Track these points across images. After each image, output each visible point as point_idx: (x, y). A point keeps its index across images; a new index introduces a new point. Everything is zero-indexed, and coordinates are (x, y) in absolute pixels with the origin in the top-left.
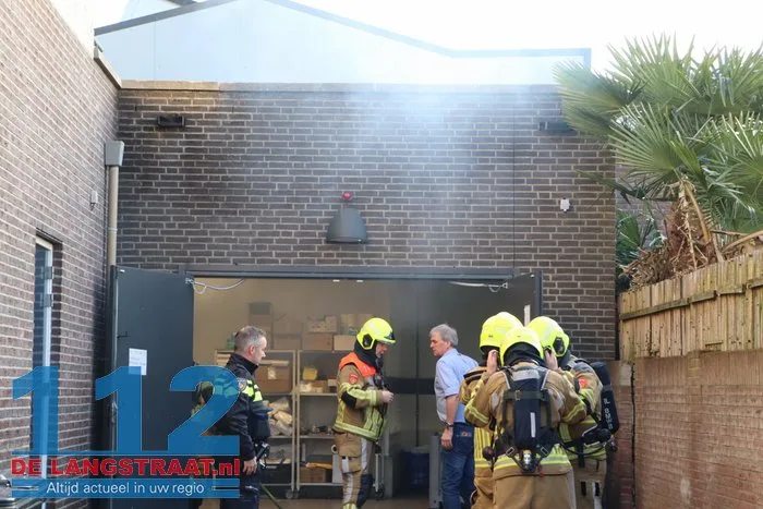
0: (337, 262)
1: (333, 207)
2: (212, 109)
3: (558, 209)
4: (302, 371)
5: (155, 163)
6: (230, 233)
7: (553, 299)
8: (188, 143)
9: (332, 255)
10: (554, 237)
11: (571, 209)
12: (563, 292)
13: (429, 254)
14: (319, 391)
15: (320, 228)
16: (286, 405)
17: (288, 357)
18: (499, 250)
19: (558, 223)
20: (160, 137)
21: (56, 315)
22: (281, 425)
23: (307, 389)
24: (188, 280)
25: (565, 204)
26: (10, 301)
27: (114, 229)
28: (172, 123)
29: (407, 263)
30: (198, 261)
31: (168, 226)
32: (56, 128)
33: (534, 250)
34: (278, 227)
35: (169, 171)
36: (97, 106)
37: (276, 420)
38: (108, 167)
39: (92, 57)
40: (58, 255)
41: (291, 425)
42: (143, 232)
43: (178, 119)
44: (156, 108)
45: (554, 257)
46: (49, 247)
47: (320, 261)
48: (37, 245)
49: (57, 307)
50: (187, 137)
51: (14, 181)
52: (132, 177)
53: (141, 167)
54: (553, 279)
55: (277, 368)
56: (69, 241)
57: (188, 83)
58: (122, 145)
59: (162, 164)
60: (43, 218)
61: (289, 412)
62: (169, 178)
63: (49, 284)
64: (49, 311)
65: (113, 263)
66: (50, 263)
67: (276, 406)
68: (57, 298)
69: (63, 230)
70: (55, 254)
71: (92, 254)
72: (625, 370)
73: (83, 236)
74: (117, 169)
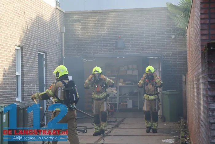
0: (118, 53)
1: (117, 40)
2: (87, 17)
3: (172, 38)
5: (74, 31)
6: (92, 47)
7: (171, 60)
8: (81, 26)
9: (117, 51)
10: (171, 45)
11: (175, 38)
12: (174, 58)
13: (140, 50)
14: (124, 85)
15: (113, 45)
16: (116, 88)
17: (115, 76)
18: (157, 49)
19: (172, 41)
20: (75, 25)
21: (46, 69)
23: (121, 84)
24: (82, 59)
25: (173, 36)
26: (31, 67)
27: (63, 48)
29: (135, 53)
30: (85, 54)
31: (77, 46)
33: (166, 48)
34: (103, 45)
35: (77, 32)
37: (113, 92)
38: (61, 33)
41: (117, 93)
42: (72, 48)
44: (74, 18)
45: (171, 50)
48: (39, 54)
49: (46, 67)
50: (81, 24)
54: (171, 55)
56: (48, 52)
57: (81, 11)
58: (65, 27)
60: (40, 48)
61: (116, 90)
62: (77, 34)
63: (44, 62)
64: (44, 68)
65: (63, 56)
66: (44, 57)
67: (113, 89)
68: (46, 65)
69: (47, 50)
70: (45, 55)
71: (57, 54)
72: (184, 77)
73: (54, 50)
74: (63, 33)
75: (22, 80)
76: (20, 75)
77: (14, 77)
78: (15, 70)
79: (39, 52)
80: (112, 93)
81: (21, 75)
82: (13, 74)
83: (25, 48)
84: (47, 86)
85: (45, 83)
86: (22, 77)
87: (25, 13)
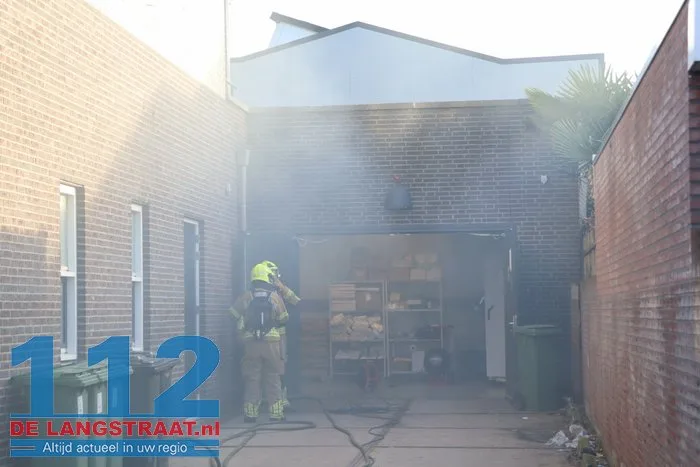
0: (392, 222)
1: (388, 186)
3: (540, 182)
4: (389, 293)
6: (321, 206)
7: (537, 242)
9: (388, 218)
10: (538, 201)
11: (548, 181)
12: (545, 238)
13: (453, 215)
14: (402, 308)
15: (380, 200)
16: (379, 319)
17: (379, 285)
18: (500, 211)
19: (540, 191)
21: (202, 264)
22: (376, 333)
23: (393, 307)
24: (294, 238)
25: (544, 179)
26: (167, 259)
29: (439, 221)
30: (301, 224)
32: (196, 151)
33: (524, 210)
34: (353, 200)
37: (372, 329)
38: (239, 167)
39: (224, 97)
40: (202, 228)
41: (382, 332)
45: (538, 214)
46: (196, 223)
47: (380, 222)
48: (185, 223)
49: (202, 260)
51: (168, 190)
54: (537, 229)
55: (371, 292)
56: (208, 218)
58: (248, 152)
60: (189, 207)
61: (381, 323)
63: (197, 246)
64: (198, 262)
65: (244, 228)
66: (197, 233)
67: (372, 319)
68: (202, 254)
69: (205, 213)
70: (200, 228)
71: (227, 224)
72: (574, 289)
73: (220, 214)
74: (245, 169)
75: (146, 294)
76: (139, 282)
77: (129, 285)
78: (130, 267)
79: (186, 220)
80: (370, 330)
81: (144, 280)
82: (125, 279)
83: (155, 209)
84: (203, 311)
85: (198, 304)
86: (145, 287)
87: (154, 113)
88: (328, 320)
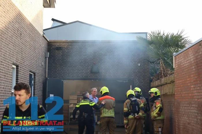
1: (92, 65)
2: (67, 46)
3: (138, 65)
5: (56, 57)
6: (71, 71)
8: (62, 53)
9: (92, 75)
10: (137, 71)
11: (140, 65)
12: (139, 82)
13: (111, 75)
15: (89, 70)
18: (126, 74)
19: (138, 68)
20: (57, 51)
21: (34, 88)
24: (62, 80)
27: (47, 70)
28: (59, 49)
29: (107, 77)
30: (64, 76)
31: (58, 69)
32: (34, 50)
33: (133, 74)
34: (81, 69)
35: (59, 58)
36: (43, 45)
38: (46, 58)
39: (42, 36)
40: (35, 76)
42: (53, 71)
43: (60, 48)
44: (56, 46)
45: (137, 75)
46: (33, 74)
47: (89, 76)
48: (30, 74)
49: (34, 86)
50: (62, 51)
51: (25, 61)
52: (51, 59)
53: (53, 58)
54: (137, 80)
56: (37, 73)
57: (62, 40)
58: (49, 53)
59: (57, 57)
60: (31, 68)
62: (58, 60)
63: (33, 81)
65: (47, 77)
68: (34, 84)
69: (36, 71)
70: (34, 76)
71: (42, 75)
73: (40, 72)
74: (48, 58)
77: (10, 94)
78: (11, 87)
79: (30, 72)
82: (9, 91)
87: (21, 34)
88: (69, 106)
